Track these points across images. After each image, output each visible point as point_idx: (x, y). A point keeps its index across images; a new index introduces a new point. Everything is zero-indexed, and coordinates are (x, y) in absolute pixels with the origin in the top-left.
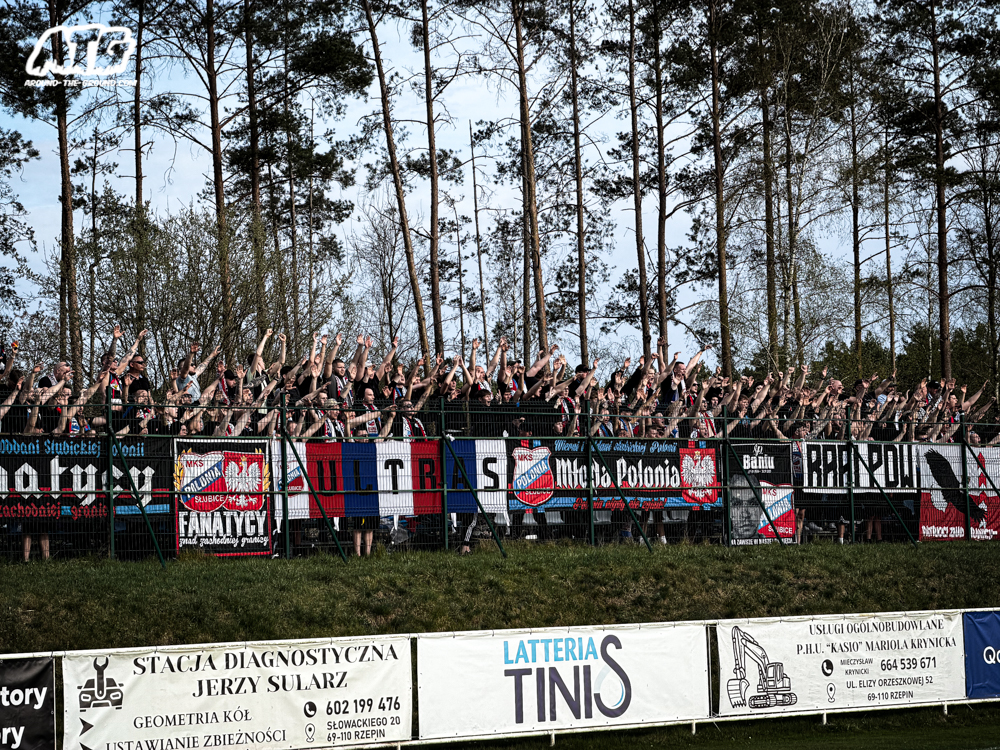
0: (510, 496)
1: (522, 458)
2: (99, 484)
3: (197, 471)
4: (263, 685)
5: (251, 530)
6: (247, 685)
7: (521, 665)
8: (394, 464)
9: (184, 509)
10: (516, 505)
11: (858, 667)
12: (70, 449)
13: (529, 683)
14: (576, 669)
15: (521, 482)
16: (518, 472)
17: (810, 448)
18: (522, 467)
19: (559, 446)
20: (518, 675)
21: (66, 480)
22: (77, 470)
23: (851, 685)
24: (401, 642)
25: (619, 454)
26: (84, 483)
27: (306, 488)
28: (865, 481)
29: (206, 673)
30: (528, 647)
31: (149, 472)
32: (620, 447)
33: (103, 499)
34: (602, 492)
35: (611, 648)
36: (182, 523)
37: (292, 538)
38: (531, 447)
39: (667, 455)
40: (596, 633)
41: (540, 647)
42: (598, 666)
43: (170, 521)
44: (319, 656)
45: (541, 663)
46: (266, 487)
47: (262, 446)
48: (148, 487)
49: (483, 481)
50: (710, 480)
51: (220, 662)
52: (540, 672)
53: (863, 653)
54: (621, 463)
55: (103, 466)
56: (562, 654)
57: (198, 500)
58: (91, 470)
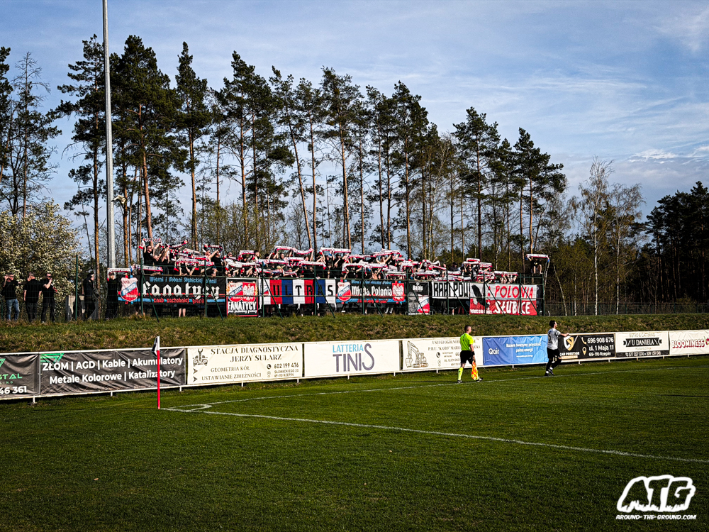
0: (337, 298)
1: (341, 285)
2: (202, 292)
3: (234, 288)
4: (253, 358)
5: (251, 308)
6: (248, 358)
7: (338, 353)
8: (299, 287)
9: (229, 300)
10: (338, 301)
11: (448, 355)
12: (192, 280)
13: (341, 359)
14: (356, 354)
15: (340, 293)
16: (339, 290)
17: (435, 284)
18: (340, 288)
19: (353, 282)
20: (337, 356)
21: (191, 290)
22: (194, 288)
23: (445, 361)
24: (299, 345)
25: (372, 285)
26: (197, 291)
27: (270, 294)
28: (452, 294)
29: (235, 354)
30: (341, 347)
31: (218, 288)
32: (372, 282)
33: (203, 297)
34: (367, 297)
35: (368, 347)
36: (229, 305)
37: (266, 311)
38: (344, 282)
39: (388, 285)
40: (363, 343)
41: (345, 347)
42: (364, 354)
43: (225, 304)
44: (272, 349)
45: (345, 352)
46: (256, 294)
47: (255, 281)
48: (217, 293)
49: (328, 293)
50: (402, 293)
51: (239, 351)
52: (345, 355)
53: (450, 350)
54: (373, 287)
55: (203, 286)
56: (351, 350)
57: (234, 298)
58: (199, 287)
